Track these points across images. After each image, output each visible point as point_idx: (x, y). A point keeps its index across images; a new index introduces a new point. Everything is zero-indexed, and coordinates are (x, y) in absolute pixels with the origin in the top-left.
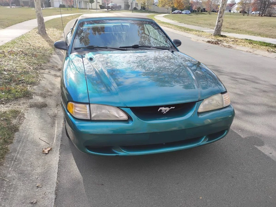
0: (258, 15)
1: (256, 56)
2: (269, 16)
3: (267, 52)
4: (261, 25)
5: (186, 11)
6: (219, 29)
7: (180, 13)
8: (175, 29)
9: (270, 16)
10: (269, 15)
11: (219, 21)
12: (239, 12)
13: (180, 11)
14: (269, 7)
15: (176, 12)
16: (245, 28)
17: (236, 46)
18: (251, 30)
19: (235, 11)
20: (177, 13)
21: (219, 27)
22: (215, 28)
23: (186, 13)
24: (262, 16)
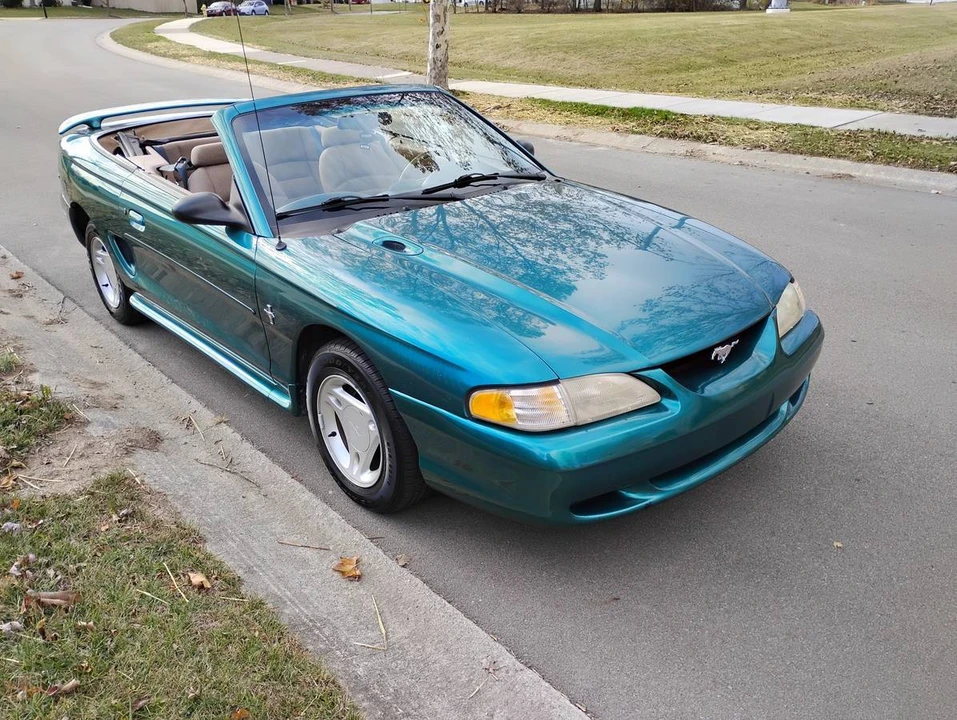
0: (484, 9)
1: (593, 149)
2: (514, 12)
3: (614, 134)
4: (533, 48)
5: (250, 5)
6: (443, 72)
7: (228, 13)
8: (279, 78)
9: (519, 12)
10: (513, 7)
11: (438, 46)
13: (232, 5)
15: (217, 10)
16: (490, 59)
17: (520, 125)
18: (509, 63)
21: (439, 64)
22: (429, 68)
23: (253, 11)
24: (495, 12)
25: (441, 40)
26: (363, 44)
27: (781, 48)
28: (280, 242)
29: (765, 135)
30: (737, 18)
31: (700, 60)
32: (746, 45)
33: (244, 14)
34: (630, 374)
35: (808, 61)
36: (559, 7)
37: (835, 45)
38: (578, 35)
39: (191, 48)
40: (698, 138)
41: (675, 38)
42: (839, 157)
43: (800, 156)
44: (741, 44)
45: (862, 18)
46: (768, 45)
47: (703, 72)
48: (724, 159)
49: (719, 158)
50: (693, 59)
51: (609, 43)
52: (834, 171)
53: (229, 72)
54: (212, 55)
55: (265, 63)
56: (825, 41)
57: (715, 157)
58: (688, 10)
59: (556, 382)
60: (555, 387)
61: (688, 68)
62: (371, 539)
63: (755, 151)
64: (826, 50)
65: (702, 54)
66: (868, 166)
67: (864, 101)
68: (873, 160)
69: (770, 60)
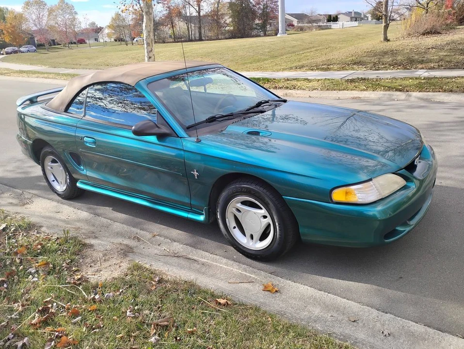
2: (162, 43)
5: (26, 47)
7: (16, 52)
9: (164, 43)
10: (161, 41)
11: (150, 58)
12: (113, 40)
13: (16, 49)
14: (158, 30)
15: (10, 51)
19: (107, 39)
20: (11, 53)
23: (28, 50)
25: (151, 55)
26: (98, 61)
27: (295, 50)
28: (198, 138)
29: (315, 84)
30: (270, 39)
31: (263, 57)
32: (279, 49)
33: (23, 52)
34: (393, 173)
35: (308, 54)
36: (183, 39)
37: (316, 47)
38: (204, 50)
39: (7, 69)
40: (287, 88)
41: (249, 48)
42: (352, 90)
43: (335, 91)
44: (278, 49)
45: (322, 35)
46: (289, 49)
47: (265, 62)
48: (301, 95)
49: (299, 95)
50: (259, 57)
51: (220, 52)
52: (352, 96)
53: (36, 79)
54: (21, 72)
55: (53, 73)
56: (311, 46)
57: (297, 95)
58: (242, 37)
59: (370, 180)
60: (371, 182)
61: (259, 61)
62: (271, 273)
63: (315, 91)
64: (313, 50)
65: (262, 54)
66: (365, 92)
67: (347, 67)
68: (366, 90)
69: (293, 55)
